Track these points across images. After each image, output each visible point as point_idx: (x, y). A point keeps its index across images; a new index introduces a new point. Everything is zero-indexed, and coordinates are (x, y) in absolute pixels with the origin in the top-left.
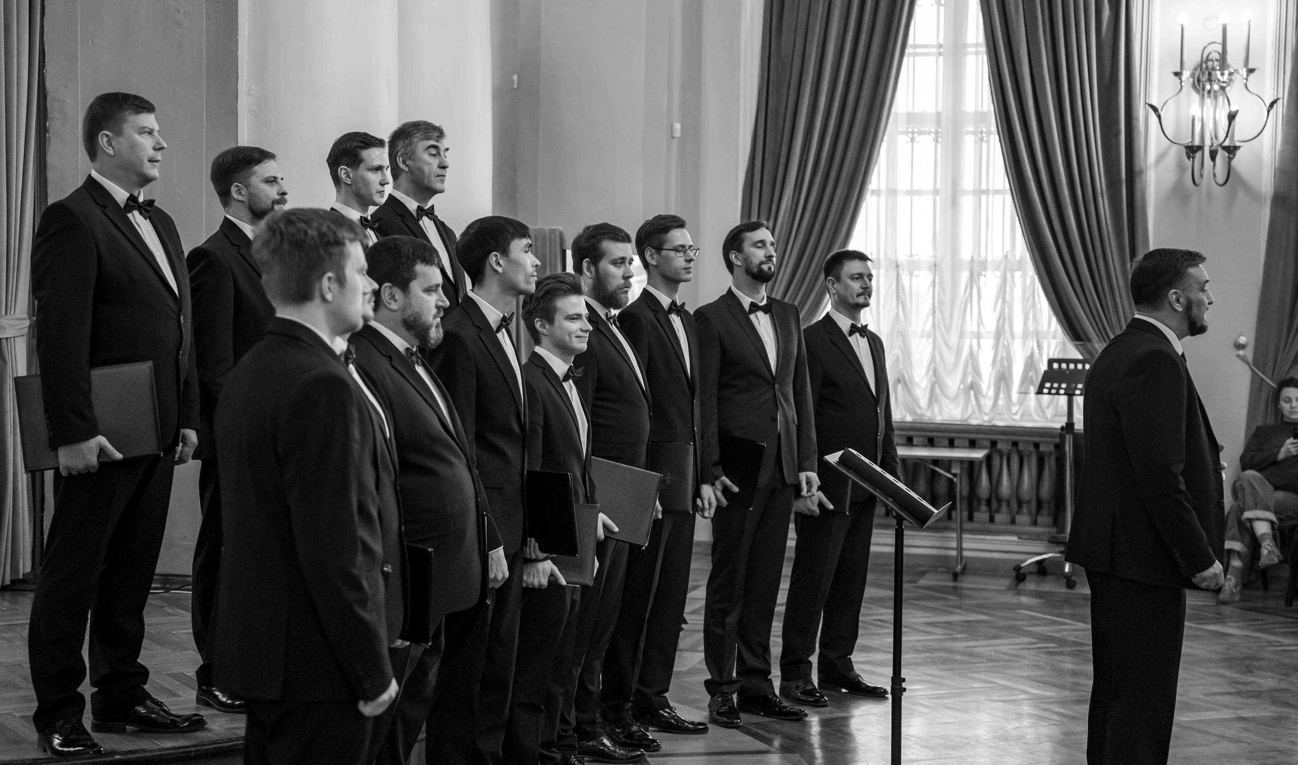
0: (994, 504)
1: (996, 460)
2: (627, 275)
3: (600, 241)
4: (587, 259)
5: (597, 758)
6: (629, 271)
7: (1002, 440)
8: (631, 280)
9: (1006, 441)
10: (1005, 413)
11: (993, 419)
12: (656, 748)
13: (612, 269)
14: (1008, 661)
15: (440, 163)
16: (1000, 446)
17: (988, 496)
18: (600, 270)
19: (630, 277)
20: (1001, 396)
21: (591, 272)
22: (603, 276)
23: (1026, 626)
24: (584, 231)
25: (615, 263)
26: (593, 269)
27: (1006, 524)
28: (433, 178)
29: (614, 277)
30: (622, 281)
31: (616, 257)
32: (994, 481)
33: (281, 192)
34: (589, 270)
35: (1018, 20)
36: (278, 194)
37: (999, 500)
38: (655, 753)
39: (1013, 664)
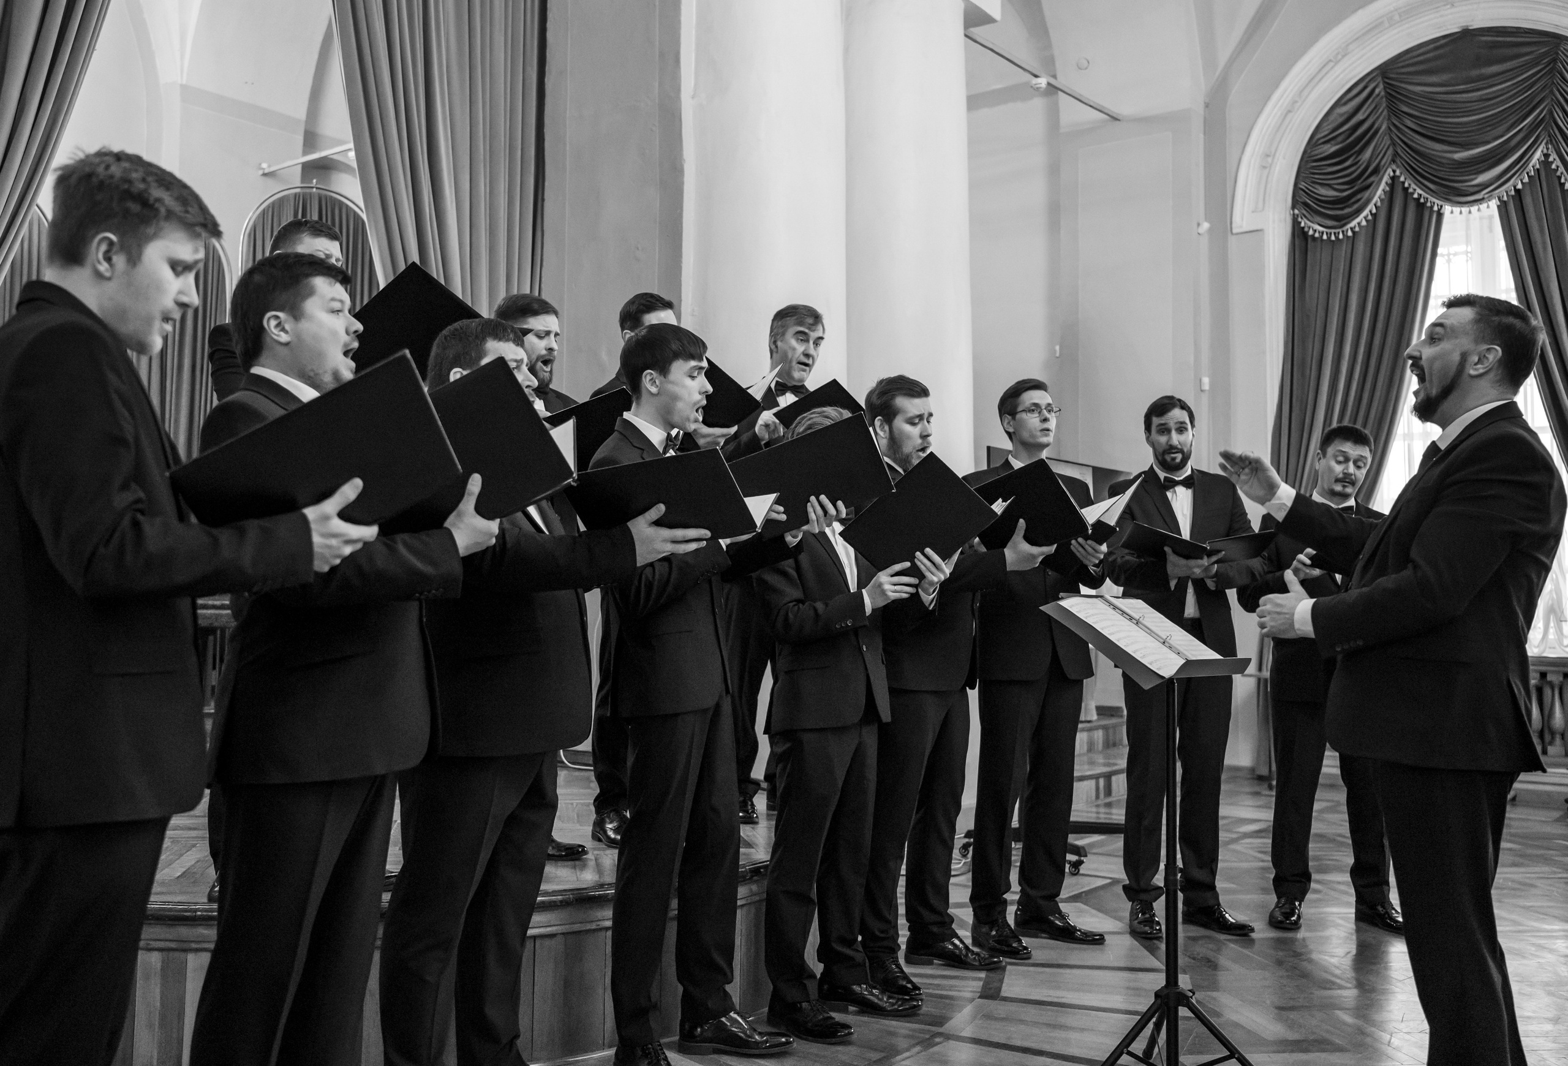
0: (1547, 737)
1: (1547, 692)
2: (925, 434)
3: (893, 397)
4: (879, 418)
5: (952, 963)
6: (925, 429)
7: (1553, 672)
8: (930, 438)
9: (1558, 672)
10: (1557, 647)
11: (1544, 651)
12: (1025, 956)
13: (908, 428)
14: (1514, 889)
15: (805, 350)
16: (1549, 678)
17: (1540, 727)
18: (895, 430)
19: (928, 436)
20: (1551, 631)
21: (885, 431)
22: (897, 436)
23: (1556, 856)
24: (877, 386)
25: (911, 422)
26: (887, 428)
27: (1560, 756)
28: (794, 363)
29: (909, 437)
30: (919, 441)
31: (910, 415)
32: (1546, 712)
33: (548, 347)
34: (882, 429)
35: (1546, 258)
36: (546, 349)
37: (1553, 733)
38: (1026, 961)
39: (1518, 893)
